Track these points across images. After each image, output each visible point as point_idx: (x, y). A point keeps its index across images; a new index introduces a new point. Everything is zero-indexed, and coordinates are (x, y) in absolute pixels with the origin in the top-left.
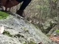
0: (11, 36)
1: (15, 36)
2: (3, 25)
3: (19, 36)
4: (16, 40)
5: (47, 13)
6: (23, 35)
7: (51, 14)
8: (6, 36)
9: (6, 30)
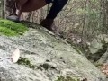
0: (32, 67)
1: (38, 68)
2: (18, 47)
3: (46, 67)
4: (41, 75)
5: (96, 23)
6: (55, 65)
7: (104, 25)
8: (23, 67)
9: (23, 56)
